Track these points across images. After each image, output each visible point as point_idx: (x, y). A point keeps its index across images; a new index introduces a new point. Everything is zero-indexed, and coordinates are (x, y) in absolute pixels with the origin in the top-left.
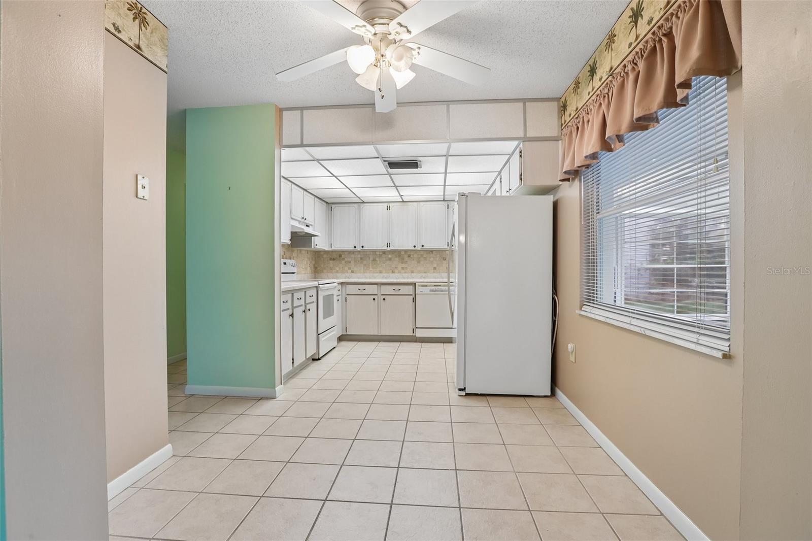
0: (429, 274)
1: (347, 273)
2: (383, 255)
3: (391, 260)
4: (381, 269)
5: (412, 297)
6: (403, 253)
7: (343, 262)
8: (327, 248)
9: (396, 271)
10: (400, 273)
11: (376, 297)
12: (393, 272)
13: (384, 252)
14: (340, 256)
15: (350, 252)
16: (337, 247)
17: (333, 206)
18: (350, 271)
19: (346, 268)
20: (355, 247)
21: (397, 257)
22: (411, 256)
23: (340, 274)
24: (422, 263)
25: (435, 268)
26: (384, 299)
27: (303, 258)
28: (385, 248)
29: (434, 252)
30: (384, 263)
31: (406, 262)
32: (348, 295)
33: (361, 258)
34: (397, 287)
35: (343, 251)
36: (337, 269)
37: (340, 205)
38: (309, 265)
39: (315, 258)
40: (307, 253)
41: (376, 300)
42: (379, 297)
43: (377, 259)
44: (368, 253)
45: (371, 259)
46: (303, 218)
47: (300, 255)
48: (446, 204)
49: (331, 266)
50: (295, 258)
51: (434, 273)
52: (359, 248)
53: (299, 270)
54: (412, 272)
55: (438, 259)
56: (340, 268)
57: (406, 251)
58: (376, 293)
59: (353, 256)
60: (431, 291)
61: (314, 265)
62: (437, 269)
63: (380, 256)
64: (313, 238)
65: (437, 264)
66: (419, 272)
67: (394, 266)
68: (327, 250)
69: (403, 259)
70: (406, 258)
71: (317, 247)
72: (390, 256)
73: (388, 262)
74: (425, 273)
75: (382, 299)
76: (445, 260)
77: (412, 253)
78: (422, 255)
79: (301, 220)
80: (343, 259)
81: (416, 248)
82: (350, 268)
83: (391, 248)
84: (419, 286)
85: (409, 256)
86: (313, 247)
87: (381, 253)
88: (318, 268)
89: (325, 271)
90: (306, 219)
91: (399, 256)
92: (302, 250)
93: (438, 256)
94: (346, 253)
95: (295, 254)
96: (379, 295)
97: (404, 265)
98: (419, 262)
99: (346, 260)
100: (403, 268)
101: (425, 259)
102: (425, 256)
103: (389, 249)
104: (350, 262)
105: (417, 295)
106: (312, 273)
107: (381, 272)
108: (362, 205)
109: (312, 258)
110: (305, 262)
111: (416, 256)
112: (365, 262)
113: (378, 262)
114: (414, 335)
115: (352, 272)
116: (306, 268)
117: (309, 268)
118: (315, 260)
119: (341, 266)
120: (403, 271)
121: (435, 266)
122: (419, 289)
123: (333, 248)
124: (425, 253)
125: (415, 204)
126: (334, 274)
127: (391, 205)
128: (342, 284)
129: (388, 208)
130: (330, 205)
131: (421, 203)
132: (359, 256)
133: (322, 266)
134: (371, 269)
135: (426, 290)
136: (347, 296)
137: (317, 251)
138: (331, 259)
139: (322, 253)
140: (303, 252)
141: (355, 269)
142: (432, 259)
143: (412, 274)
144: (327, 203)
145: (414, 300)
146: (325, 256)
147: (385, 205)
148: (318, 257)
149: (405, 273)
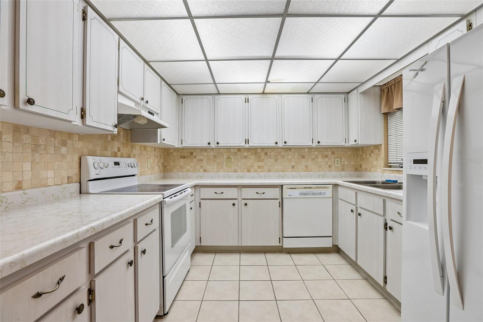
0: (287, 173)
1: (199, 172)
2: (238, 153)
3: (247, 158)
4: (236, 167)
5: (278, 201)
6: (259, 150)
7: (195, 160)
8: (177, 145)
9: (252, 170)
10: (257, 172)
11: (235, 202)
12: (249, 171)
13: (239, 149)
14: (192, 154)
15: (203, 150)
16: (189, 143)
17: (184, 98)
18: (202, 170)
19: (198, 167)
20: (209, 144)
21: (253, 155)
22: (269, 154)
23: (192, 173)
24: (280, 161)
25: (293, 167)
26: (246, 204)
27: (148, 156)
28: (243, 144)
29: (292, 150)
30: (240, 162)
31: (263, 161)
32: (202, 199)
33: (214, 156)
34: (261, 190)
35: (195, 149)
36: (189, 167)
37: (192, 97)
38: (156, 164)
39: (164, 156)
40: (155, 150)
41: (236, 205)
42: (240, 202)
43: (232, 157)
44: (222, 151)
45: (225, 157)
46: (142, 99)
47: (145, 153)
48: (310, 96)
49: (182, 164)
50: (137, 156)
51: (292, 171)
52: (213, 145)
53: (143, 170)
54: (269, 171)
55: (296, 157)
56: (191, 167)
57: (263, 149)
58: (237, 197)
59: (205, 154)
60: (301, 194)
61: (163, 163)
62: (295, 168)
63: (235, 154)
64: (159, 130)
65: (296, 163)
66: (277, 171)
67: (249, 164)
68: (177, 146)
69: (260, 157)
70: (263, 156)
71: (164, 142)
72: (245, 154)
73: (243, 160)
74: (282, 172)
75: (243, 204)
76: (304, 158)
77: (269, 151)
78: (280, 153)
79: (139, 101)
80: (195, 157)
81: (278, 145)
82: (202, 167)
83: (250, 144)
84: (287, 188)
85: (266, 154)
86: (159, 142)
87: (236, 151)
88: (168, 167)
89: (175, 170)
90: (147, 102)
91: (256, 153)
92: (147, 146)
93: (296, 153)
94: (198, 151)
95: (136, 151)
96: (240, 199)
97: (260, 164)
98: (276, 160)
99: (198, 157)
100: (259, 167)
101: (283, 157)
102: (283, 154)
103: (247, 146)
104: (202, 160)
105: (284, 199)
106: (160, 172)
107: (235, 171)
108: (217, 97)
109: (160, 156)
110: (152, 160)
111: (273, 154)
112: (218, 161)
113: (233, 160)
114: (281, 245)
115: (205, 171)
116: (153, 168)
117: (156, 168)
118: (164, 159)
119: (192, 164)
120: (260, 170)
121: (293, 164)
122: (287, 192)
123: (184, 145)
124: (283, 150)
125: (276, 96)
126: (186, 173)
127: (250, 97)
128: (195, 186)
129: (247, 101)
130: (181, 97)
131: (283, 95)
132: (212, 154)
133: (172, 164)
134: (225, 168)
135: (296, 193)
136: (202, 201)
137: (166, 149)
138: (181, 157)
139: (172, 151)
140: (149, 149)
141: (208, 168)
142: (290, 157)
143: (269, 173)
144: (177, 94)
145: (281, 205)
146: (175, 154)
147: (243, 97)
148: (167, 155)
149: (262, 172)
